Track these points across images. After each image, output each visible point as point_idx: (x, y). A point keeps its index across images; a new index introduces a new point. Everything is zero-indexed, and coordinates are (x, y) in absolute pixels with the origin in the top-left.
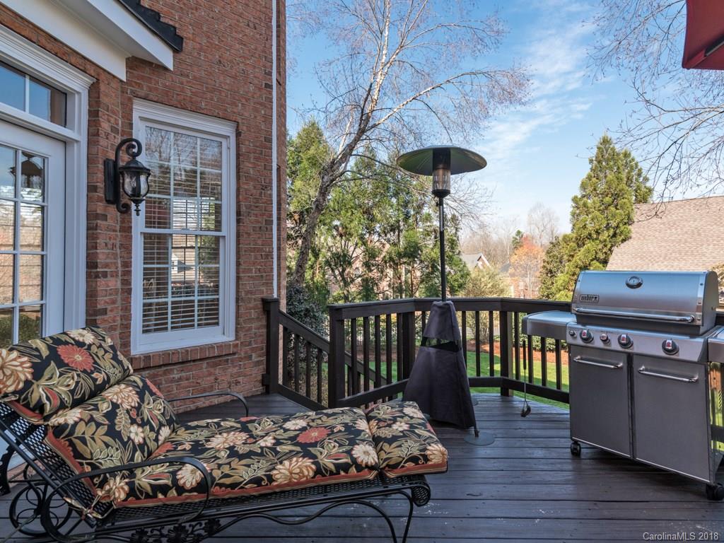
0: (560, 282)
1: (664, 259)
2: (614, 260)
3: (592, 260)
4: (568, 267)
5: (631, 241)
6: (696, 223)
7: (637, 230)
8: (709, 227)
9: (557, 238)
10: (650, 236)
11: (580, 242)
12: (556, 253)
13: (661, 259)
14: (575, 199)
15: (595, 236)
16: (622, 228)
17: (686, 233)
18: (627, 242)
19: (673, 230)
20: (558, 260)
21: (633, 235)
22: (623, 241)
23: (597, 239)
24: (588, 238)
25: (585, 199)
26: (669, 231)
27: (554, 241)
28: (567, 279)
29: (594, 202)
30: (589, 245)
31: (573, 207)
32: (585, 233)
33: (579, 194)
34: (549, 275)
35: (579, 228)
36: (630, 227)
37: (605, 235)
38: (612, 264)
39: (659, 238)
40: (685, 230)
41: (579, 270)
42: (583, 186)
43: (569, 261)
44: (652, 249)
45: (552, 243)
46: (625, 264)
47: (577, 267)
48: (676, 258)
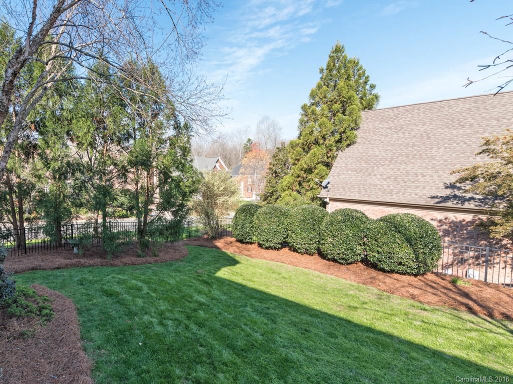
0: (285, 183)
1: (390, 162)
2: (338, 163)
3: (317, 164)
4: (294, 170)
5: (356, 145)
6: (425, 127)
7: (362, 135)
8: (440, 130)
9: (283, 144)
10: (375, 140)
11: (306, 148)
12: (281, 157)
13: (387, 162)
14: (304, 108)
15: (321, 141)
16: (349, 133)
17: (414, 136)
18: (352, 146)
19: (400, 134)
20: (282, 163)
21: (358, 140)
22: (348, 145)
23: (323, 144)
24: (314, 144)
25: (314, 107)
26: (395, 135)
27: (280, 146)
28: (292, 181)
29: (323, 109)
30: (315, 149)
31: (302, 115)
32: (312, 139)
33: (308, 102)
34: (274, 175)
35: (306, 134)
36: (355, 132)
37: (331, 141)
38: (336, 167)
39: (385, 142)
40: (413, 133)
41: (303, 172)
42: (313, 95)
43: (294, 164)
44: (377, 153)
45: (278, 148)
46: (349, 166)
47: (301, 170)
48: (403, 161)
